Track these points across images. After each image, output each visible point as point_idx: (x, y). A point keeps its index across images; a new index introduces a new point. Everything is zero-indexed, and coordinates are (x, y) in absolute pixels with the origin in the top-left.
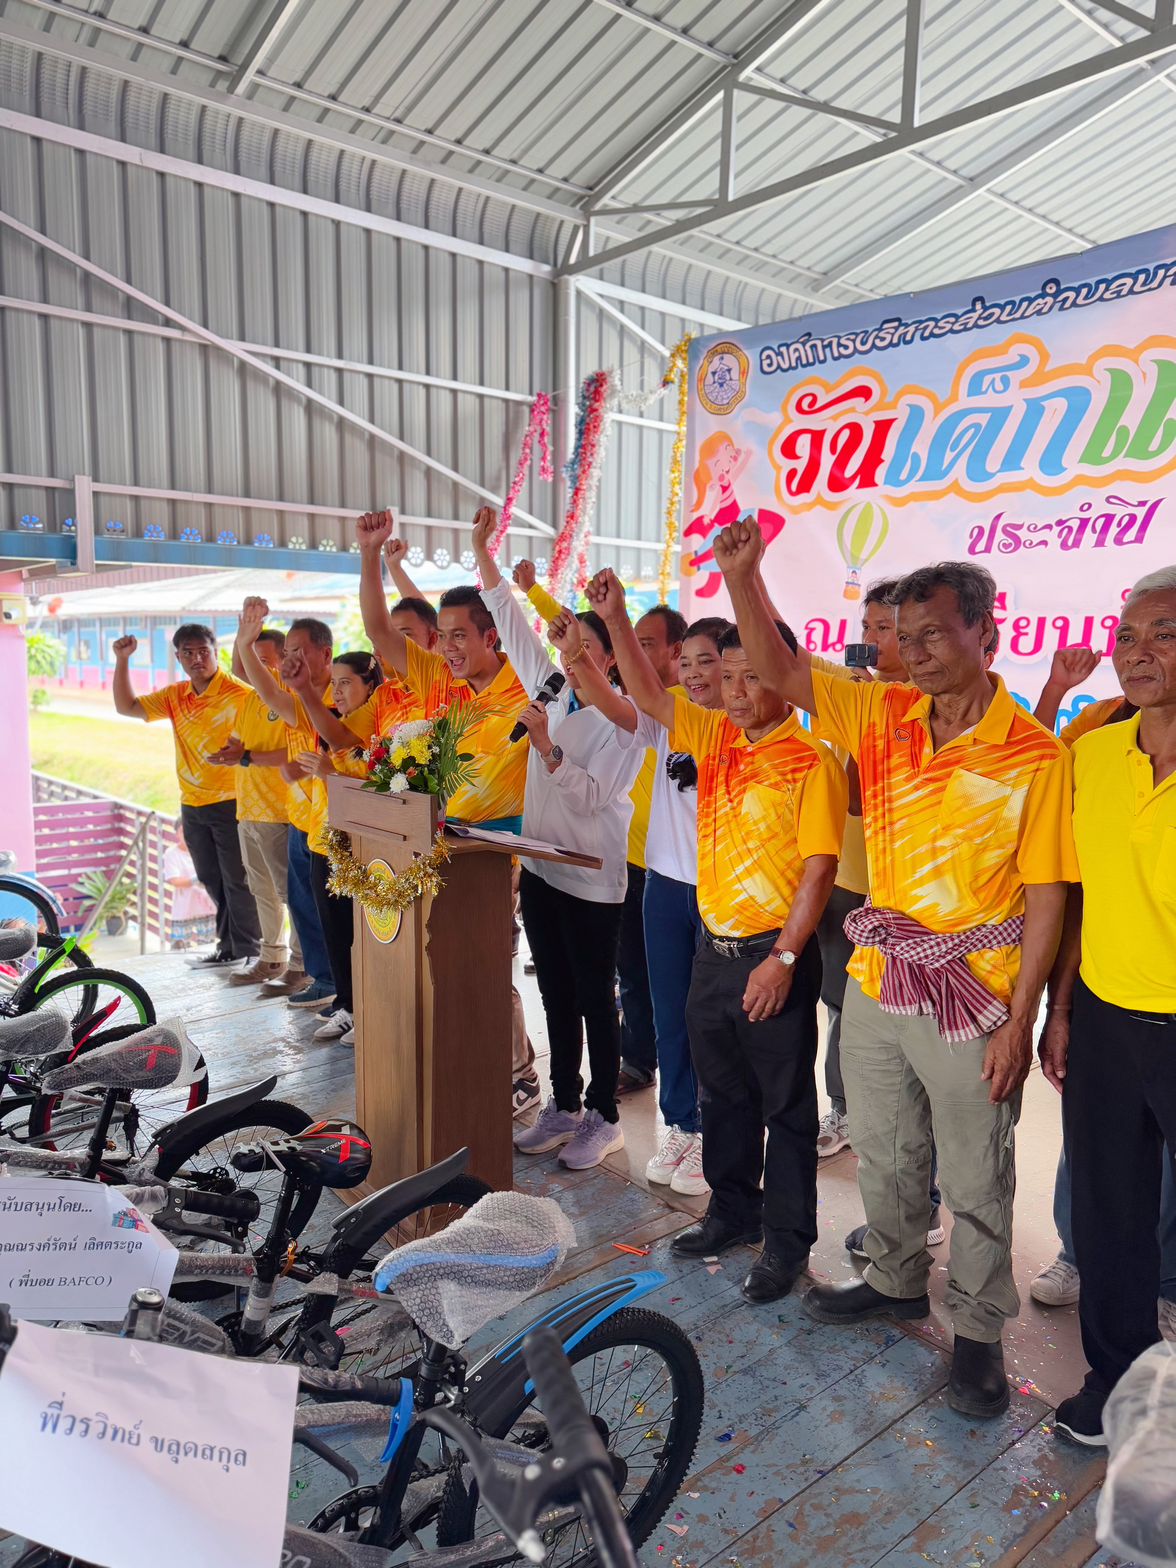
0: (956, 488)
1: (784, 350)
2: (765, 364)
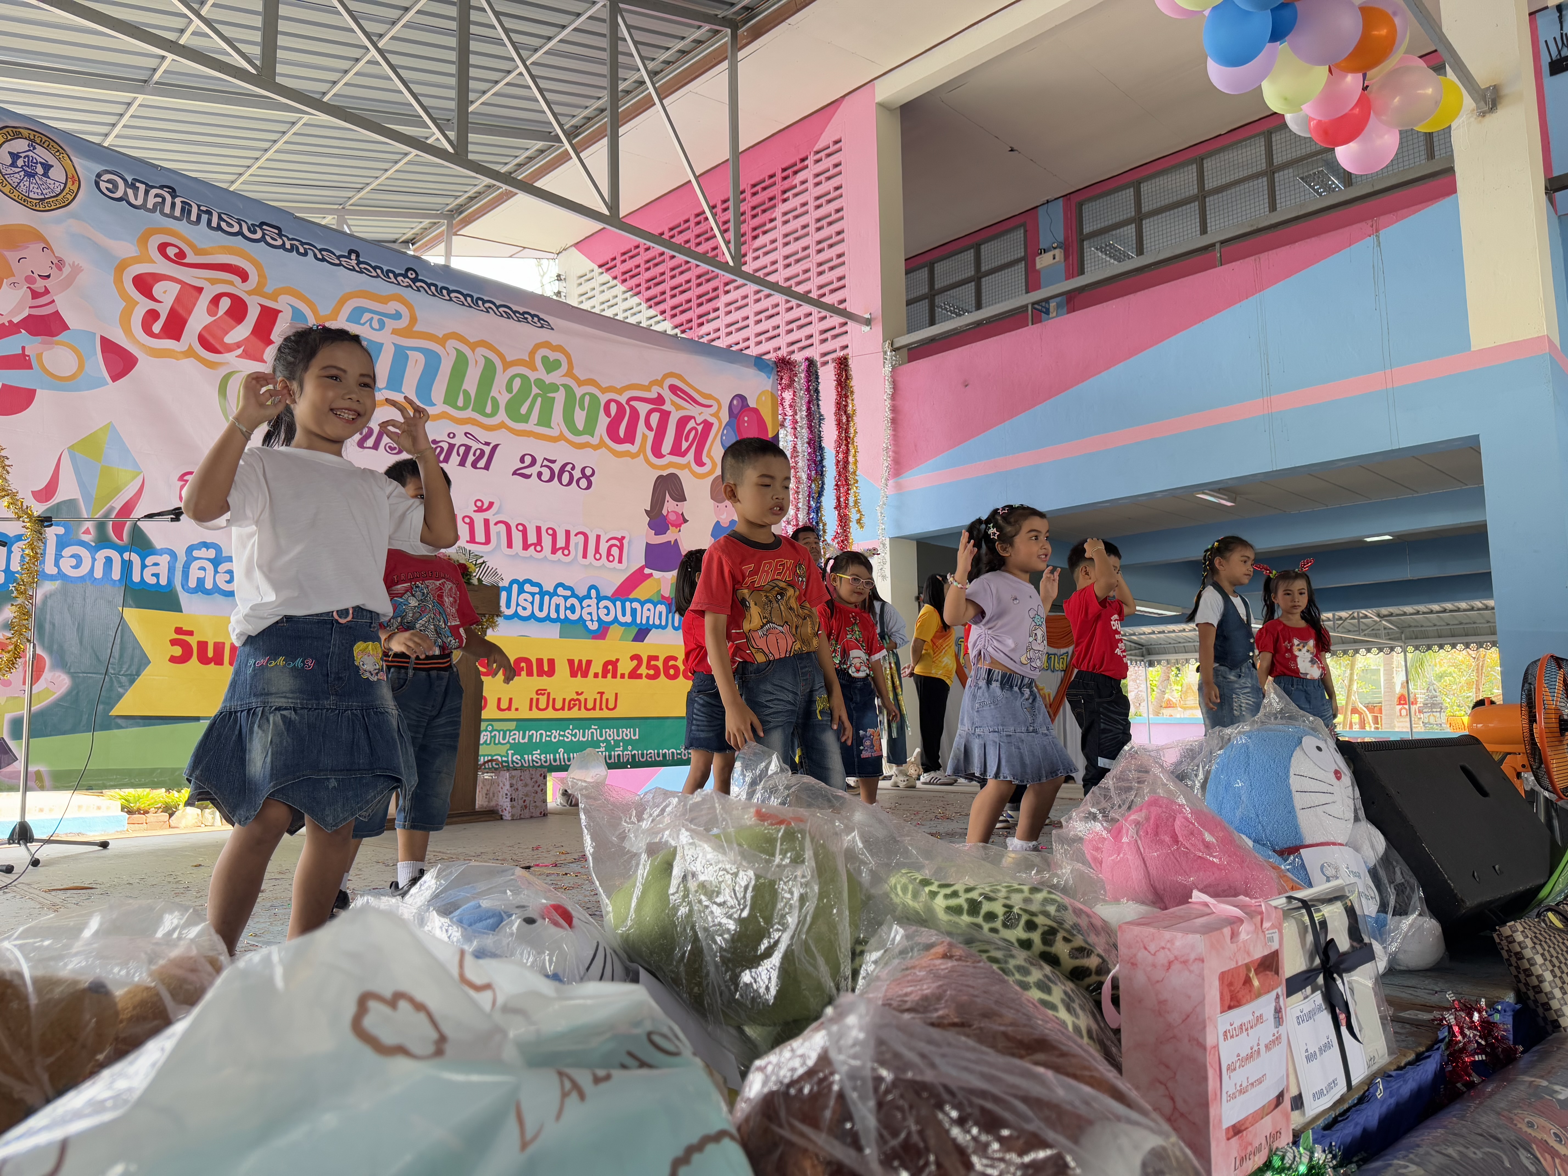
1: (142, 187)
2: (103, 185)
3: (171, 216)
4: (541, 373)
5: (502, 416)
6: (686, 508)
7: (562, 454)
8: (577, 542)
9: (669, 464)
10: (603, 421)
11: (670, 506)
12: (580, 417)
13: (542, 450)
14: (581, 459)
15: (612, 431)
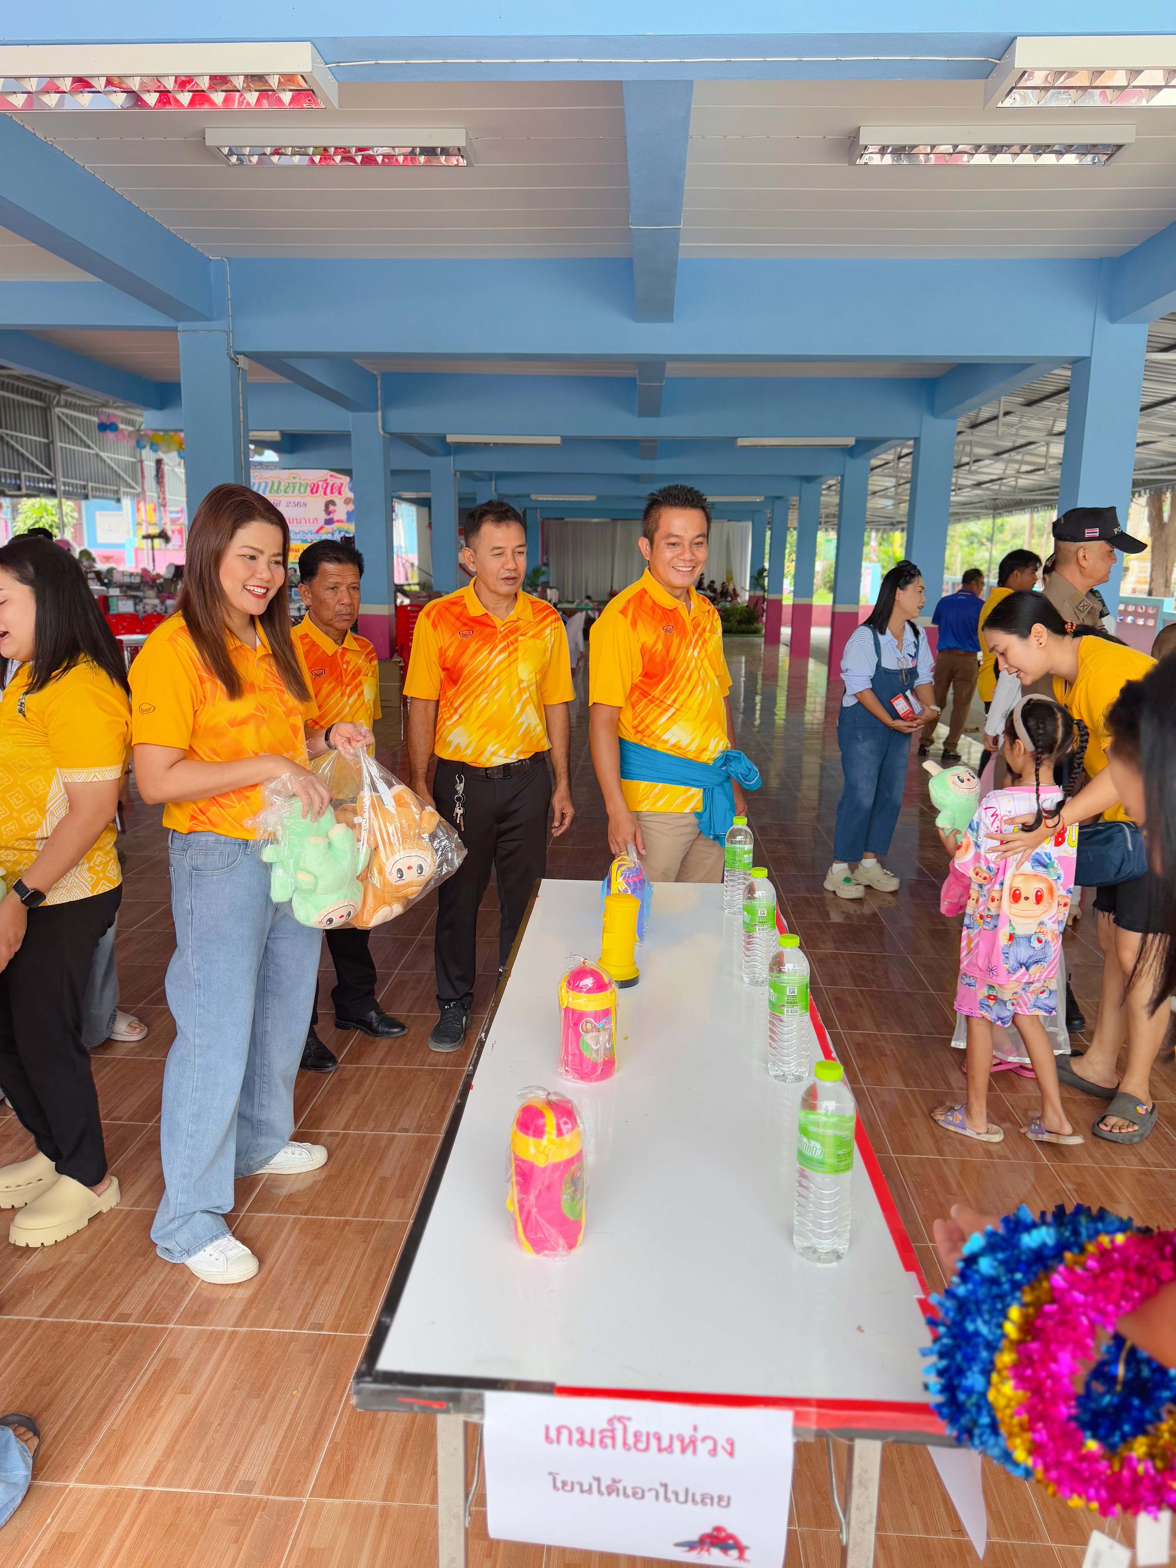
4: (293, 480)
5: (283, 493)
6: (336, 508)
7: (297, 500)
8: (303, 521)
9: (330, 497)
10: (309, 489)
11: (331, 508)
12: (303, 489)
13: (292, 500)
14: (302, 500)
15: (312, 491)
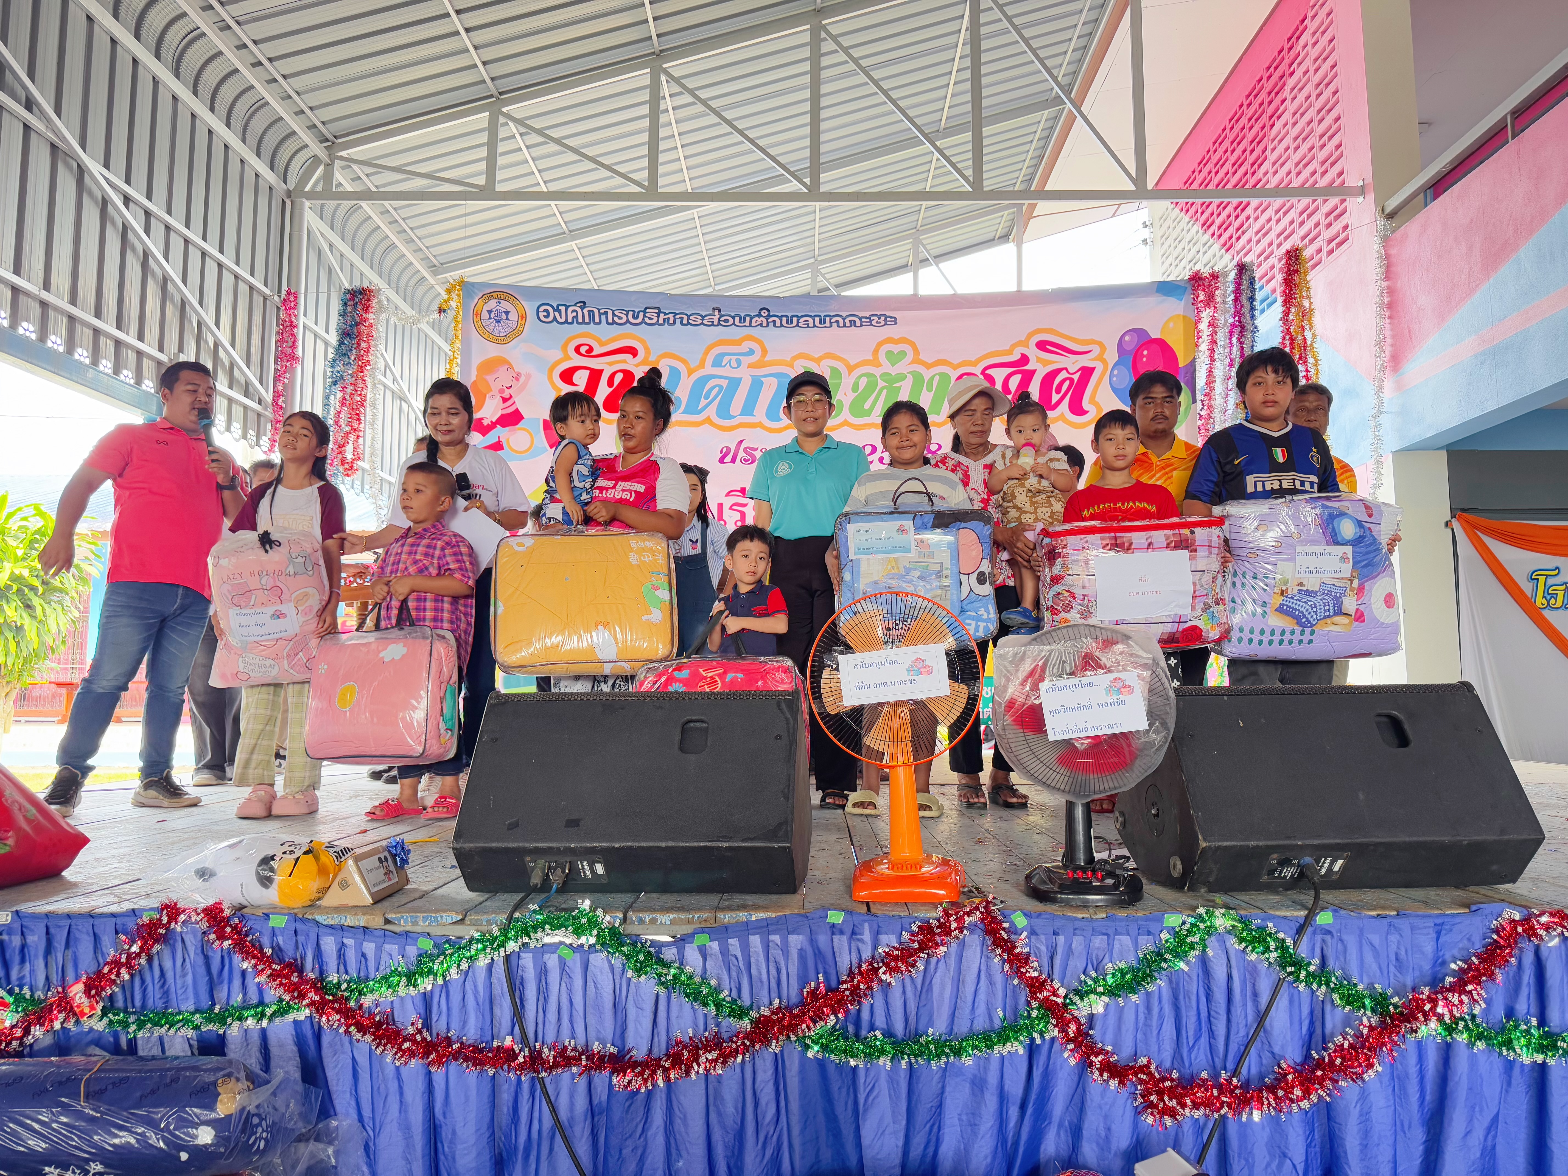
0: (708, 420)
1: (563, 308)
2: (541, 315)
3: (584, 323)
4: (886, 367)
5: (845, 415)
